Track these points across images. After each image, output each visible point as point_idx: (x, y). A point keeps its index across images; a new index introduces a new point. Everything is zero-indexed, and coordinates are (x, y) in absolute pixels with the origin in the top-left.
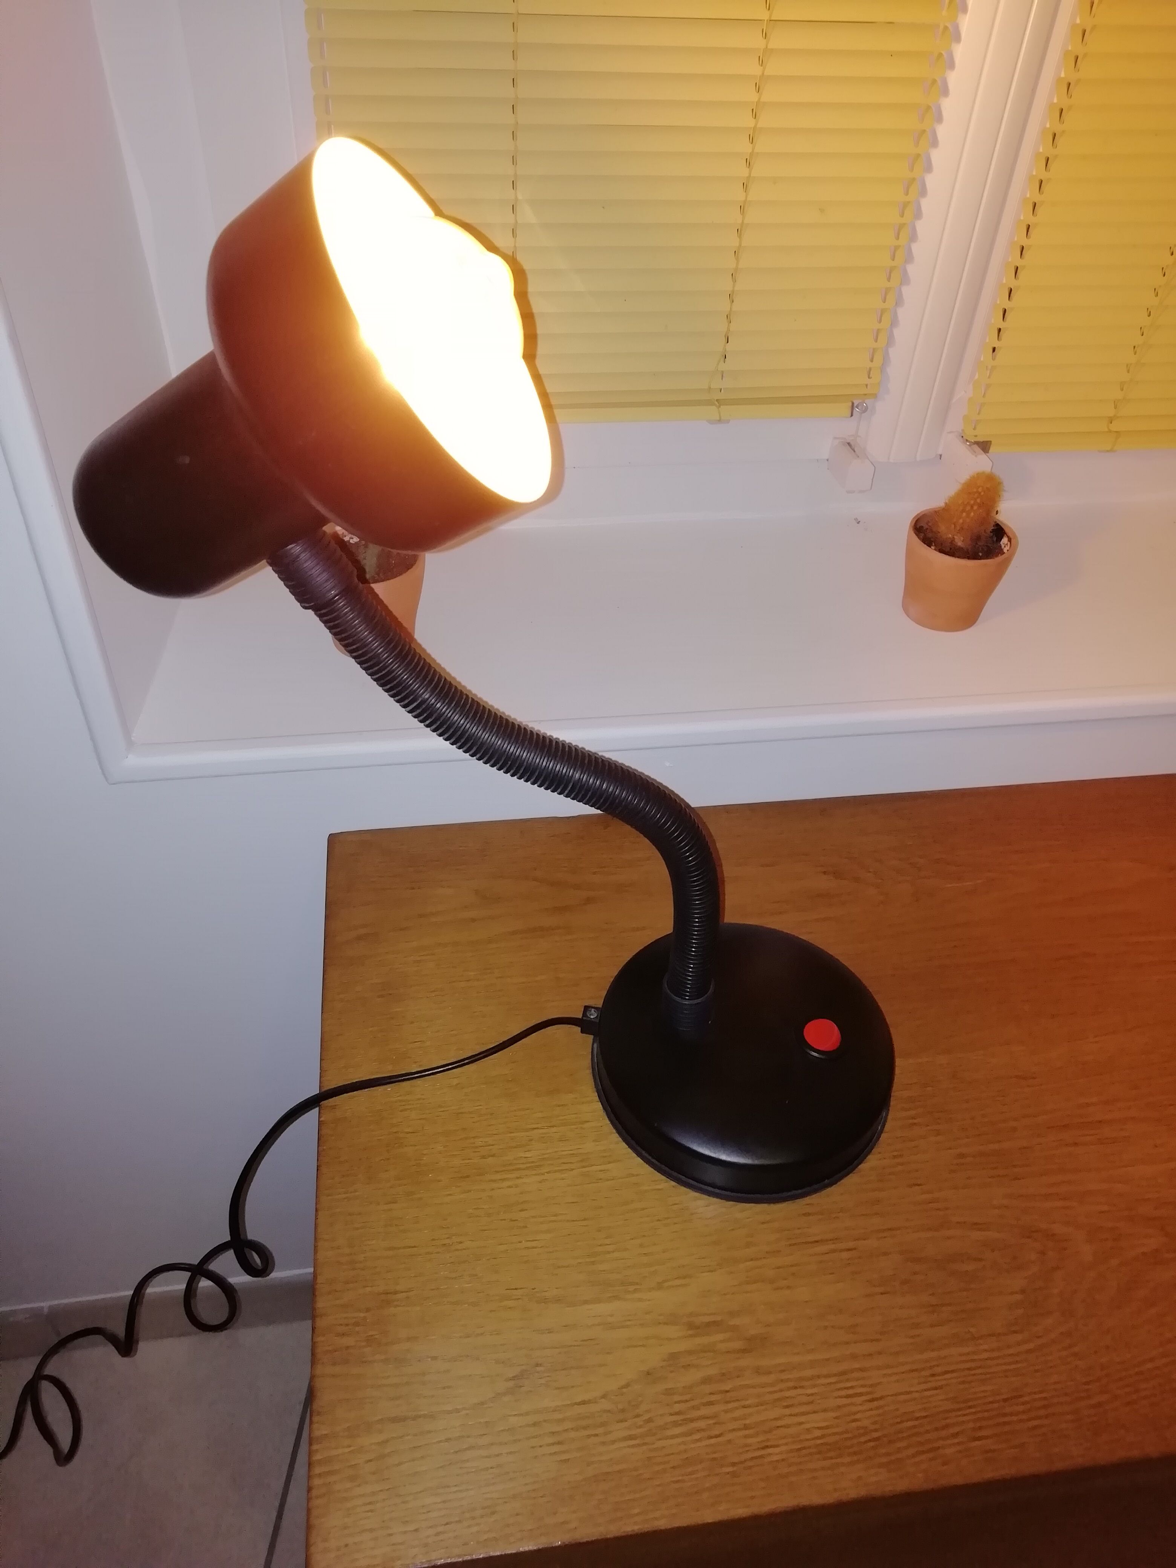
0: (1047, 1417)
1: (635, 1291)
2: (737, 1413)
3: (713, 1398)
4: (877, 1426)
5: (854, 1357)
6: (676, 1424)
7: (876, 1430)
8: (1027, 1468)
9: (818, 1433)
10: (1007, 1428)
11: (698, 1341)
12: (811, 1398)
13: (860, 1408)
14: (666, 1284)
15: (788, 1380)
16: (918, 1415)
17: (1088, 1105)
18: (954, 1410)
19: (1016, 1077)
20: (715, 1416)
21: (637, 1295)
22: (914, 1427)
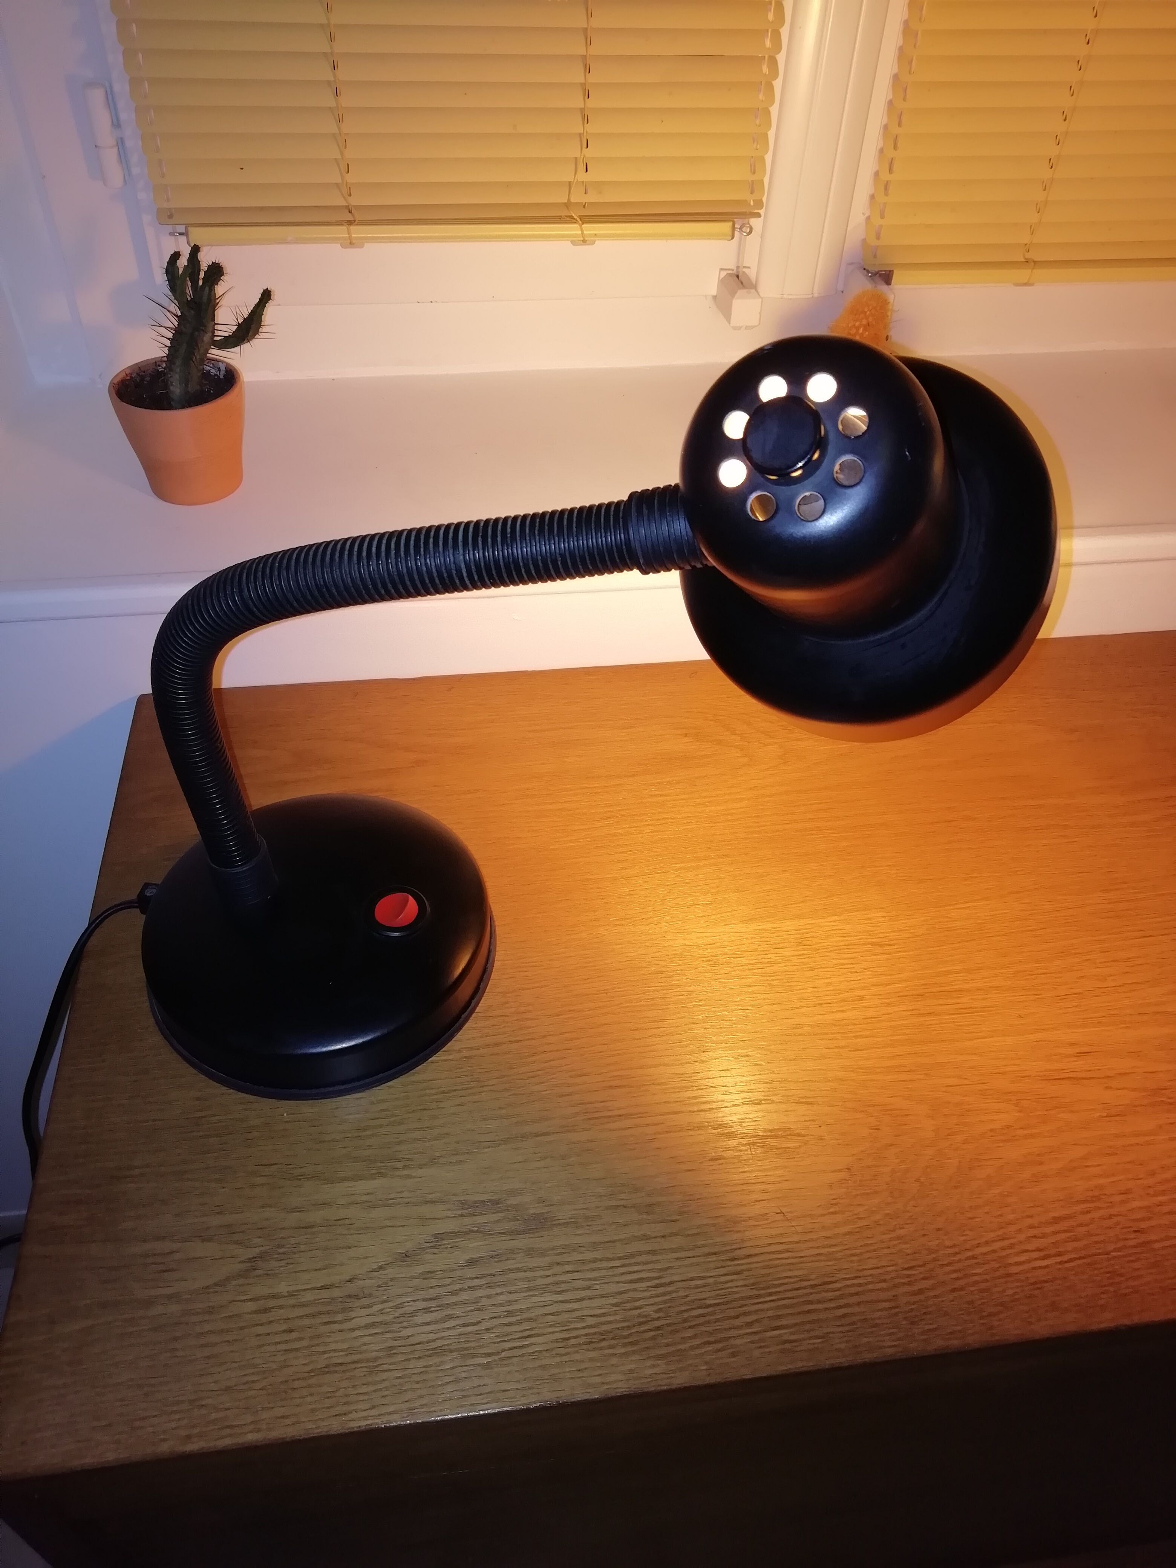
0: (859, 1304)
1: (405, 1167)
2: (501, 1299)
3: (476, 1282)
4: (661, 1315)
5: (645, 1238)
6: (427, 1310)
7: (658, 1319)
8: (826, 1361)
9: (591, 1321)
10: (814, 1317)
11: (467, 1221)
12: (588, 1283)
13: (642, 1295)
14: (441, 1160)
15: (568, 1263)
16: (708, 1302)
17: (948, 973)
18: (750, 1298)
19: (873, 944)
20: (476, 1301)
21: (406, 1172)
22: (703, 1315)
